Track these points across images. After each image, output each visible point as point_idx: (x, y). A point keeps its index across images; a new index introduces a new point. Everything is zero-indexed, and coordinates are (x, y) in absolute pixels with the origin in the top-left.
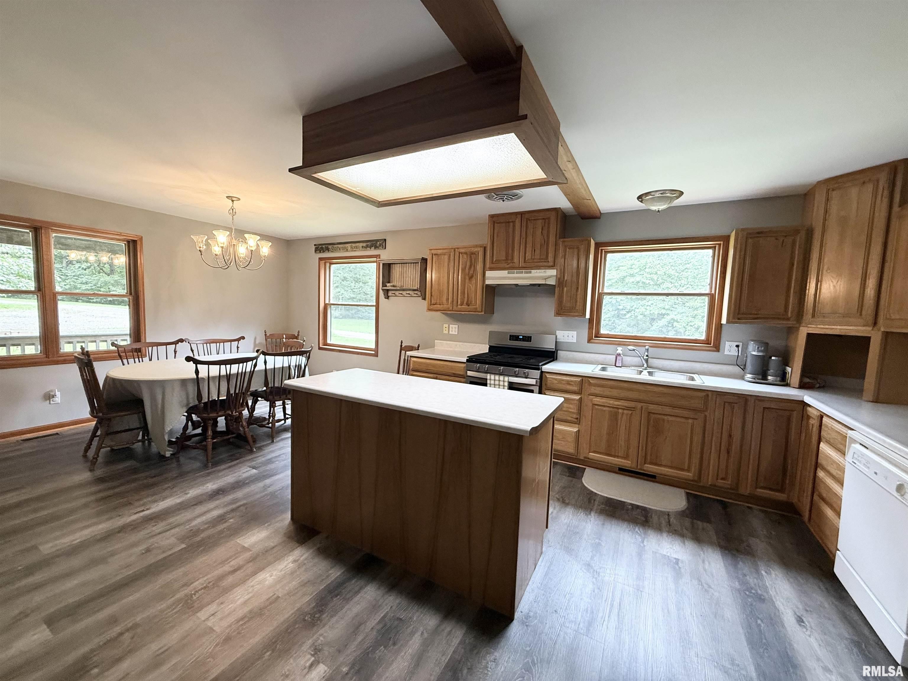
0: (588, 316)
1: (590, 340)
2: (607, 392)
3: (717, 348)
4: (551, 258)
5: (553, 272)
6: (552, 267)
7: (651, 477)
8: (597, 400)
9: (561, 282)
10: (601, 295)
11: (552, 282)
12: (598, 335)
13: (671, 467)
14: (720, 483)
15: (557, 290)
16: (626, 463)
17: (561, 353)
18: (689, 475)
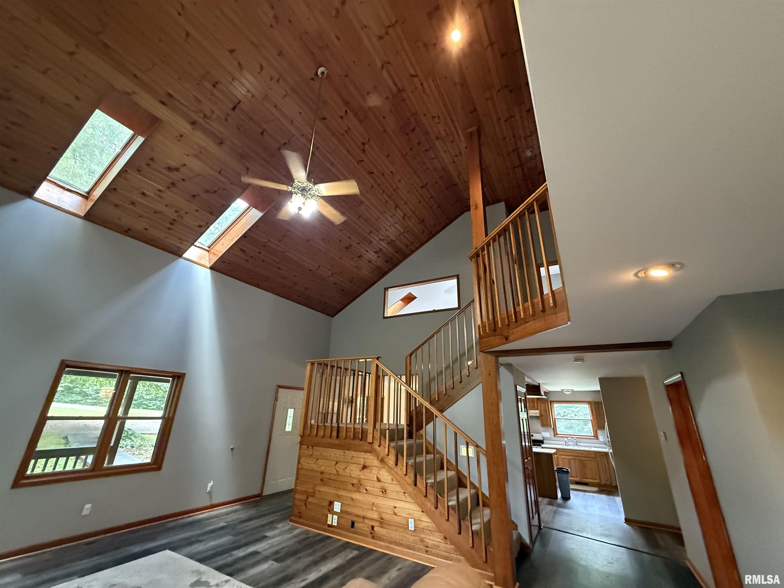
0: (552, 427)
1: (555, 436)
2: (565, 454)
3: (597, 438)
4: (536, 406)
5: (538, 411)
6: (537, 409)
7: (586, 484)
8: (563, 457)
9: (541, 415)
10: (555, 419)
11: (538, 415)
12: (557, 434)
13: (591, 479)
14: (607, 483)
15: (540, 418)
16: (577, 479)
17: (545, 441)
18: (596, 481)
